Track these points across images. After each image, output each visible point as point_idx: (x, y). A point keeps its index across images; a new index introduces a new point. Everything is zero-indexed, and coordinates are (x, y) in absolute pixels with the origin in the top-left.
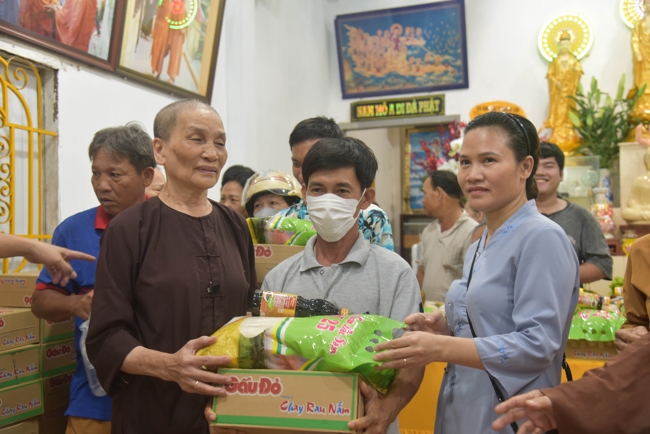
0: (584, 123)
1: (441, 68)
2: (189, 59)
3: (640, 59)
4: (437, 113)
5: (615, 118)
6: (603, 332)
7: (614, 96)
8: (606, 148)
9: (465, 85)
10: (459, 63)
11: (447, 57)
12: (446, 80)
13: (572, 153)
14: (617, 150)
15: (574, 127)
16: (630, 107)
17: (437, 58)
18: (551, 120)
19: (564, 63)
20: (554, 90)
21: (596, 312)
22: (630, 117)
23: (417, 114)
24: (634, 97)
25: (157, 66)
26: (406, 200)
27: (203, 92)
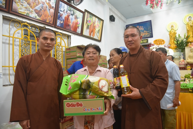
0: (177, 43)
1: (147, 34)
2: (97, 33)
3: (188, 30)
4: (146, 43)
5: (184, 42)
6: (186, 86)
7: (183, 37)
8: (182, 48)
9: (152, 37)
10: (151, 32)
11: (148, 32)
12: (148, 36)
14: (184, 48)
15: (175, 44)
16: (187, 40)
17: (146, 32)
18: (170, 43)
19: (172, 31)
20: (171, 37)
21: (184, 82)
22: (187, 42)
23: (143, 43)
24: (188, 37)
25: (90, 35)
27: (99, 39)
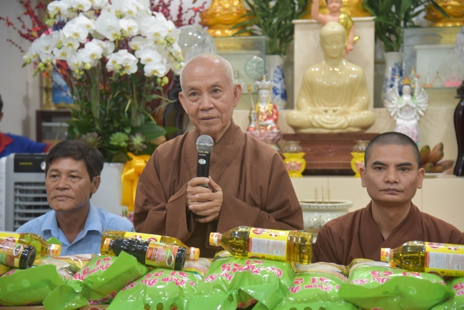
13: (235, 31)
26: (47, 90)
